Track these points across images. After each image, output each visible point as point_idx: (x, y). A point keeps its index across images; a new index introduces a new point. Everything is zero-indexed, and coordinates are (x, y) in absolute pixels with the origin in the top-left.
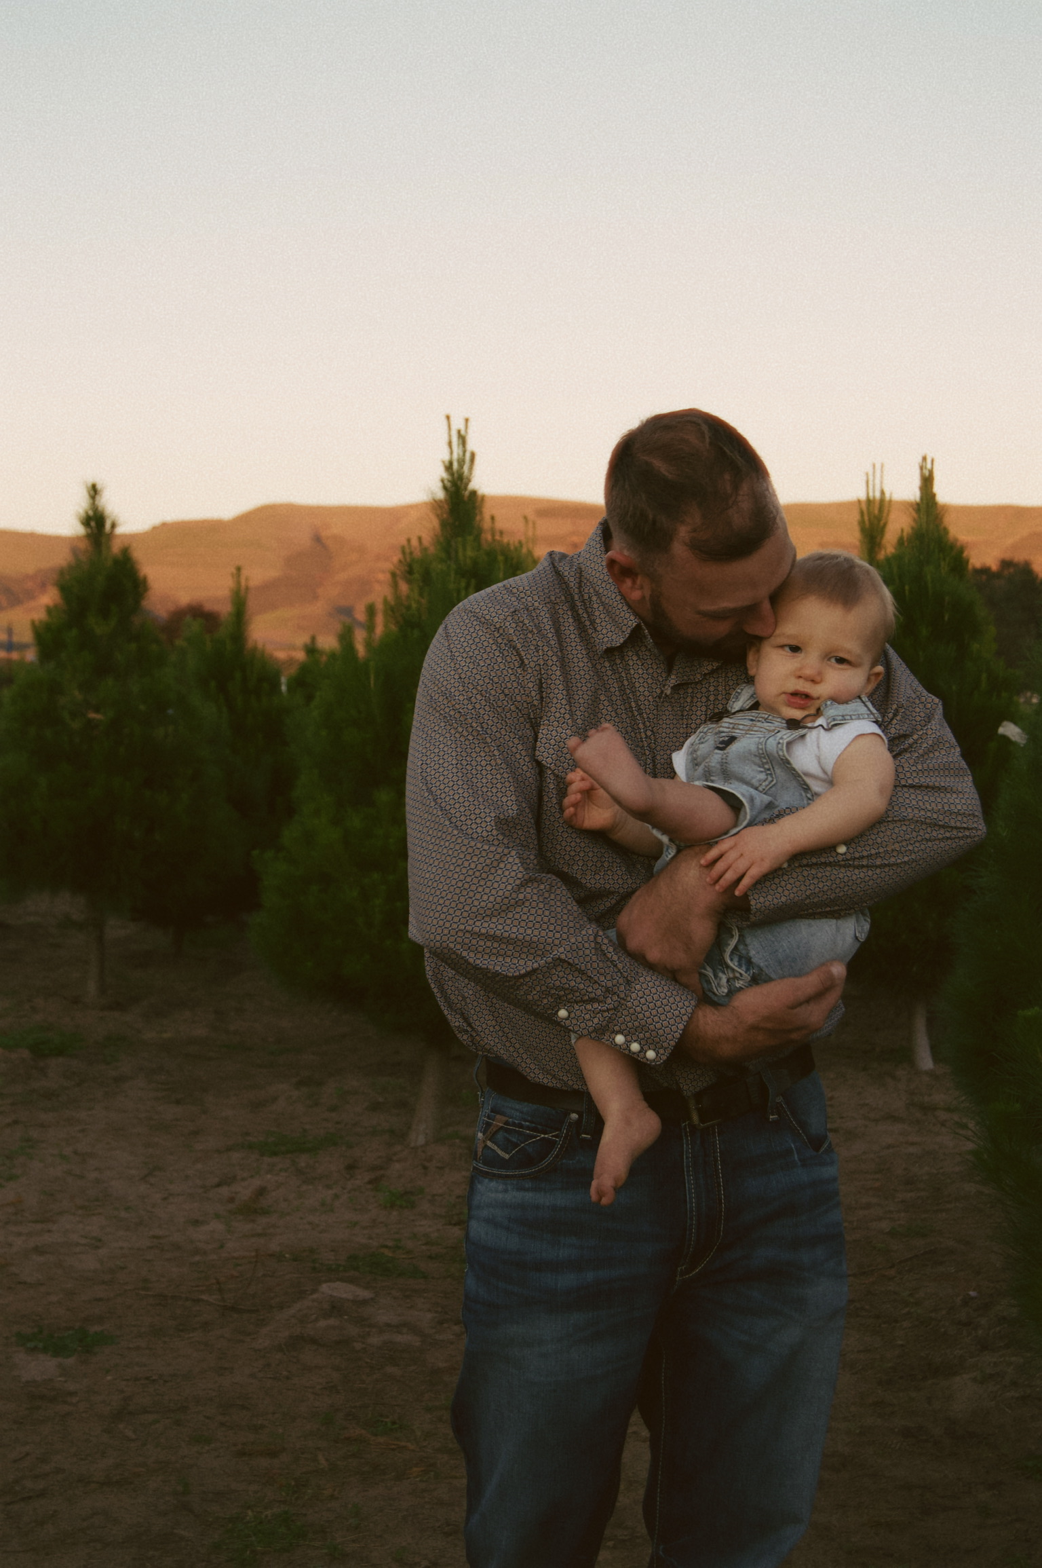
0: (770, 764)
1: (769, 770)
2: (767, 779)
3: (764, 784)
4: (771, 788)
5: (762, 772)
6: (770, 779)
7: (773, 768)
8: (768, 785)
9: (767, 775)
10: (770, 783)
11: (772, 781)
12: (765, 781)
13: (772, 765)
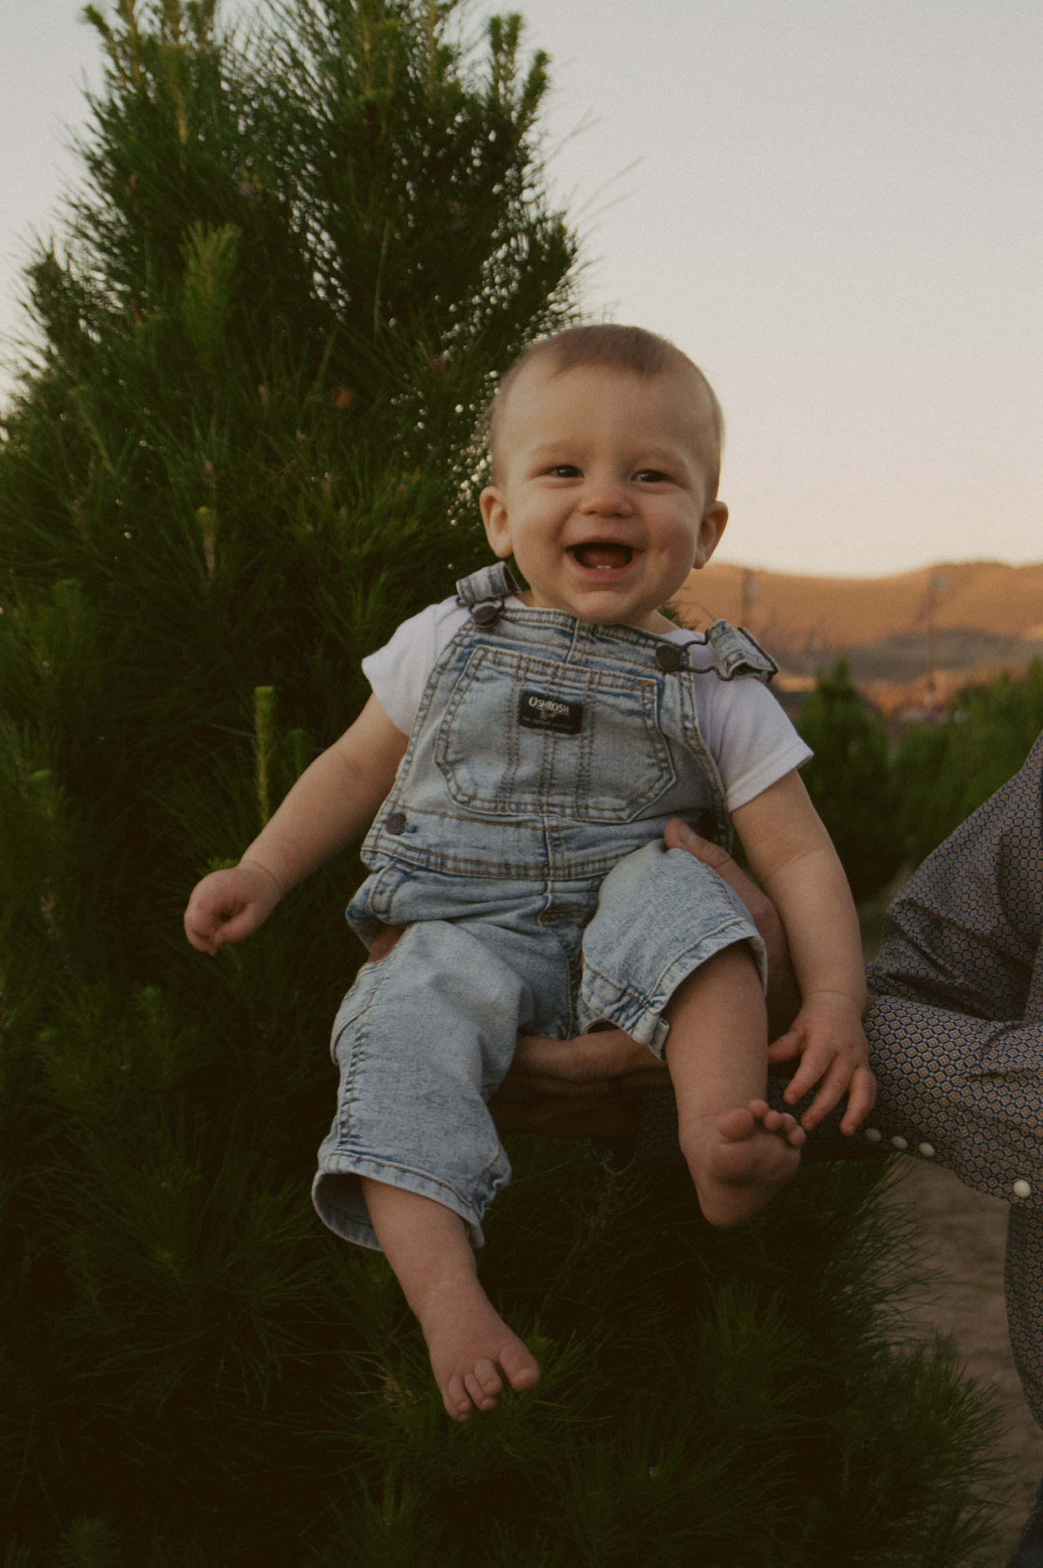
0: (668, 752)
1: (665, 760)
2: (661, 777)
3: (657, 786)
4: (668, 791)
5: (653, 765)
6: (666, 776)
7: (672, 758)
8: (663, 787)
9: (661, 769)
10: (666, 784)
11: (671, 779)
12: (658, 780)
13: (671, 753)
